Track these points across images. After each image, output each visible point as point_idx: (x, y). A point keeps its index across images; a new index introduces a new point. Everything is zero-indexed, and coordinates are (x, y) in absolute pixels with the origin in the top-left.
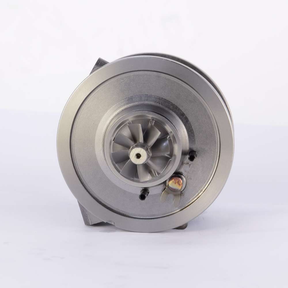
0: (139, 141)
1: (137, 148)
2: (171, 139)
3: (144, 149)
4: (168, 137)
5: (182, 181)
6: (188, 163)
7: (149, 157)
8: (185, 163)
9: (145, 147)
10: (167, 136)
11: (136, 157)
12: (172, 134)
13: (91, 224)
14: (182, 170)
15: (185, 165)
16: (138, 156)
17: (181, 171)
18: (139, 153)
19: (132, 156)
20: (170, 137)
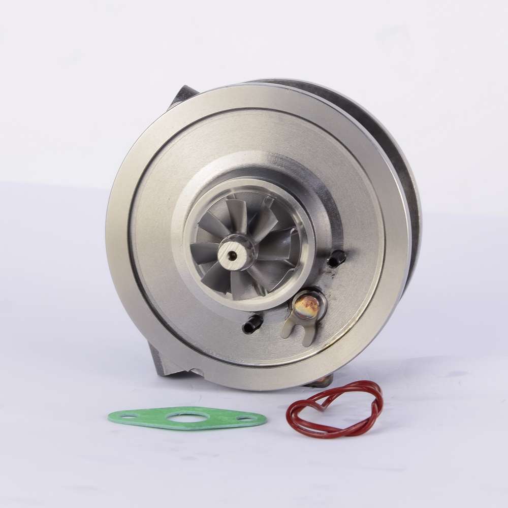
0: (240, 231)
1: (232, 242)
2: (298, 235)
3: (243, 245)
4: (293, 229)
5: (318, 302)
6: (331, 272)
7: (251, 261)
8: (324, 272)
9: (248, 242)
10: (291, 229)
11: (228, 257)
12: (302, 226)
13: (165, 375)
14: (320, 284)
15: (324, 274)
16: (232, 256)
17: (317, 286)
18: (234, 250)
19: (221, 254)
20: (295, 231)
